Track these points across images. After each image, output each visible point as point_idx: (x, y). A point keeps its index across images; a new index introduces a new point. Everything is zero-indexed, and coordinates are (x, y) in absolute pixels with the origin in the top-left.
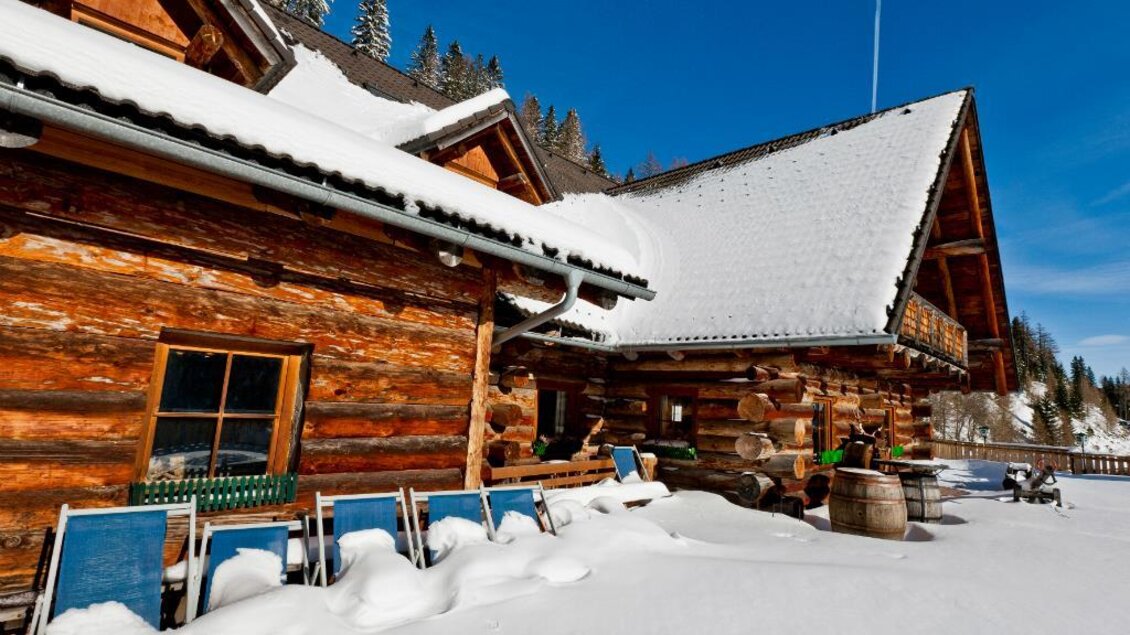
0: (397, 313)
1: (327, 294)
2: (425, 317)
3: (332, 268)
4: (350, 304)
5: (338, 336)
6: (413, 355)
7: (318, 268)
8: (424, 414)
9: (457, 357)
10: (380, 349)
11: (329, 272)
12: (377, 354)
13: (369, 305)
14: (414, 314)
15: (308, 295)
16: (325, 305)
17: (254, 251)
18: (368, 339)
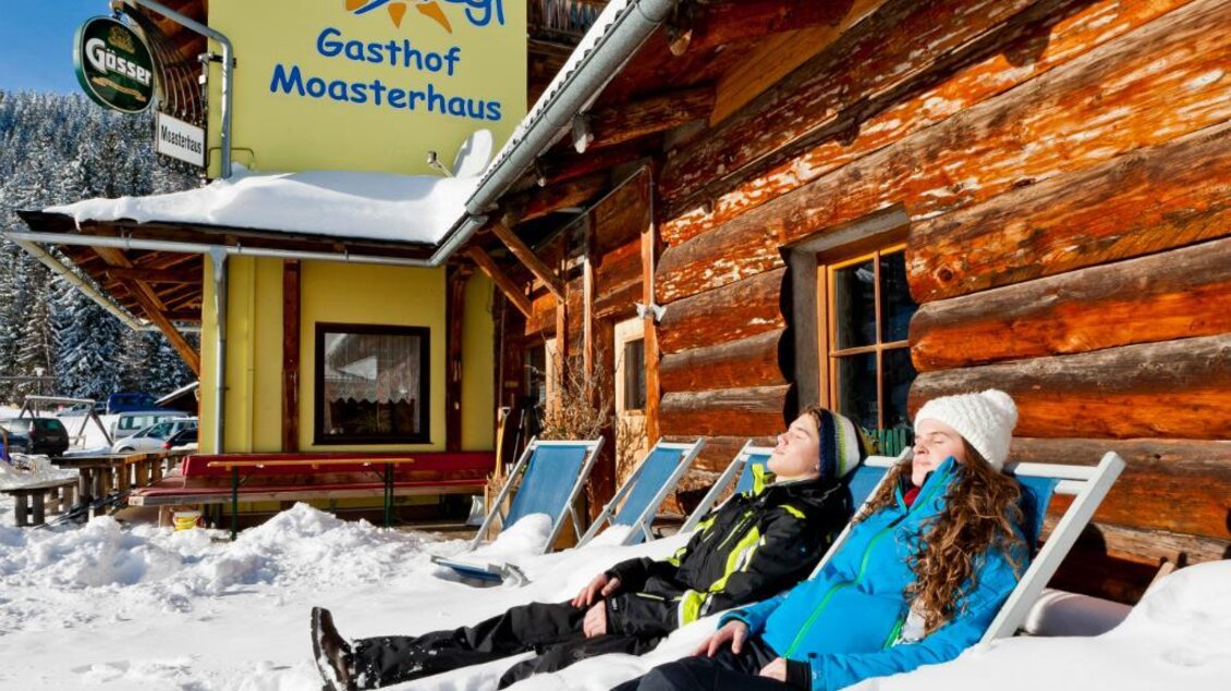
0: (1038, 58)
1: (914, 104)
2: (1106, 19)
3: (916, 54)
4: (950, 98)
5: (927, 171)
6: (1080, 137)
7: (900, 68)
8: (1143, 281)
9: (1214, 75)
10: (1002, 158)
11: (916, 62)
12: (998, 173)
13: (980, 78)
14: (1075, 33)
15: (894, 124)
16: (920, 124)
17: (834, 101)
18: (974, 149)
